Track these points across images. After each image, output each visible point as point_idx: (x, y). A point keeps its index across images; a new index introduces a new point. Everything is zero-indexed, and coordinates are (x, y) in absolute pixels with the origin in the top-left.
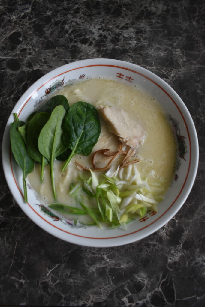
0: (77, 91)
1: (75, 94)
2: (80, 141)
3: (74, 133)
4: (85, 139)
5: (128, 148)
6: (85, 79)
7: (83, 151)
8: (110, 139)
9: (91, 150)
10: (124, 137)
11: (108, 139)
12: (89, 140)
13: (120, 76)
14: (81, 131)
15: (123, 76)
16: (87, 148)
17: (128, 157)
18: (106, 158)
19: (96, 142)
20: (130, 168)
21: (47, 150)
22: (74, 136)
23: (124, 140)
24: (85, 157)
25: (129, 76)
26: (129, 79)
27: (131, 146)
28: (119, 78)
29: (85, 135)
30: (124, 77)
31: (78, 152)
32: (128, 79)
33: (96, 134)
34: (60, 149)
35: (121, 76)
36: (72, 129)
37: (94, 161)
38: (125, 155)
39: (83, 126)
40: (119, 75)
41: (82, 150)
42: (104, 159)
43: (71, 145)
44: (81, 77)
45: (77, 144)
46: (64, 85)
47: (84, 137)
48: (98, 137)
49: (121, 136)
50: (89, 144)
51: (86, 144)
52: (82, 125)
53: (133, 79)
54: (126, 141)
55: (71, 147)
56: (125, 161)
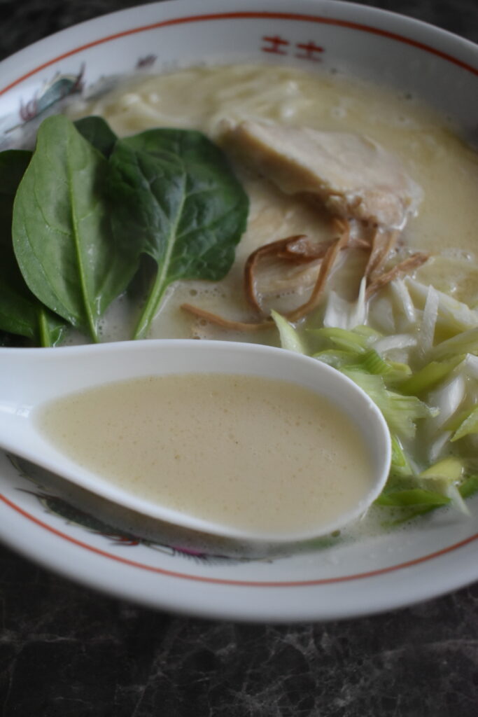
1: (125, 110)
2: (179, 230)
3: (156, 203)
4: (200, 221)
5: (369, 226)
6: (156, 69)
7: (199, 266)
8: (290, 214)
9: (230, 259)
10: (345, 189)
11: (284, 215)
12: (215, 224)
13: (275, 45)
14: (178, 197)
15: (285, 43)
16: (213, 253)
17: (380, 252)
18: (297, 269)
19: (241, 227)
20: (400, 286)
22: (159, 213)
23: (351, 198)
24: (212, 287)
25: (305, 41)
26: (311, 50)
27: (381, 217)
28: (273, 56)
29: (195, 206)
30: (291, 49)
31: (183, 270)
32: (304, 52)
33: (236, 209)
35: (281, 47)
36: (144, 189)
37: (255, 292)
38: (367, 251)
39: (184, 176)
40: (269, 45)
41: (194, 261)
42: (290, 274)
43: (148, 244)
44: (145, 62)
45: (172, 241)
46: (87, 92)
47: (195, 215)
48: (245, 214)
49: (335, 186)
50: (218, 239)
51: (208, 238)
52: (180, 173)
53: (320, 50)
54: (358, 201)
55: (151, 251)
56: (373, 268)
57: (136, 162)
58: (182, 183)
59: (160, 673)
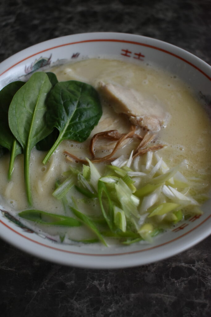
0: (69, 70)
1: (65, 74)
2: (71, 121)
3: (64, 110)
4: (79, 119)
5: (145, 130)
6: (79, 58)
7: (76, 135)
8: (116, 121)
9: (88, 135)
10: (137, 114)
11: (114, 121)
12: (85, 121)
13: (126, 53)
14: (73, 109)
15: (130, 52)
16: (82, 131)
17: (146, 141)
18: (111, 142)
19: (96, 123)
20: (150, 155)
21: (22, 130)
22: (64, 114)
23: (138, 118)
24: (79, 145)
25: (138, 53)
26: (139, 56)
27: (149, 127)
28: (126, 57)
29: (79, 113)
30: (132, 55)
31: (69, 136)
32: (137, 56)
33: (96, 116)
34: (41, 132)
35: (128, 54)
36: (61, 104)
37: (93, 149)
38: (141, 140)
39: (78, 101)
40: (124, 53)
41: (74, 133)
42: (108, 144)
43: (58, 124)
44: (74, 56)
45: (67, 125)
46: (52, 64)
47: (79, 116)
48: (99, 119)
49: (133, 113)
50: (85, 126)
51: (81, 126)
52: (76, 100)
53: (143, 56)
54: (141, 119)
55: (58, 127)
56: (141, 147)
57: (61, 94)
58: (76, 104)
59: (43, 288)
